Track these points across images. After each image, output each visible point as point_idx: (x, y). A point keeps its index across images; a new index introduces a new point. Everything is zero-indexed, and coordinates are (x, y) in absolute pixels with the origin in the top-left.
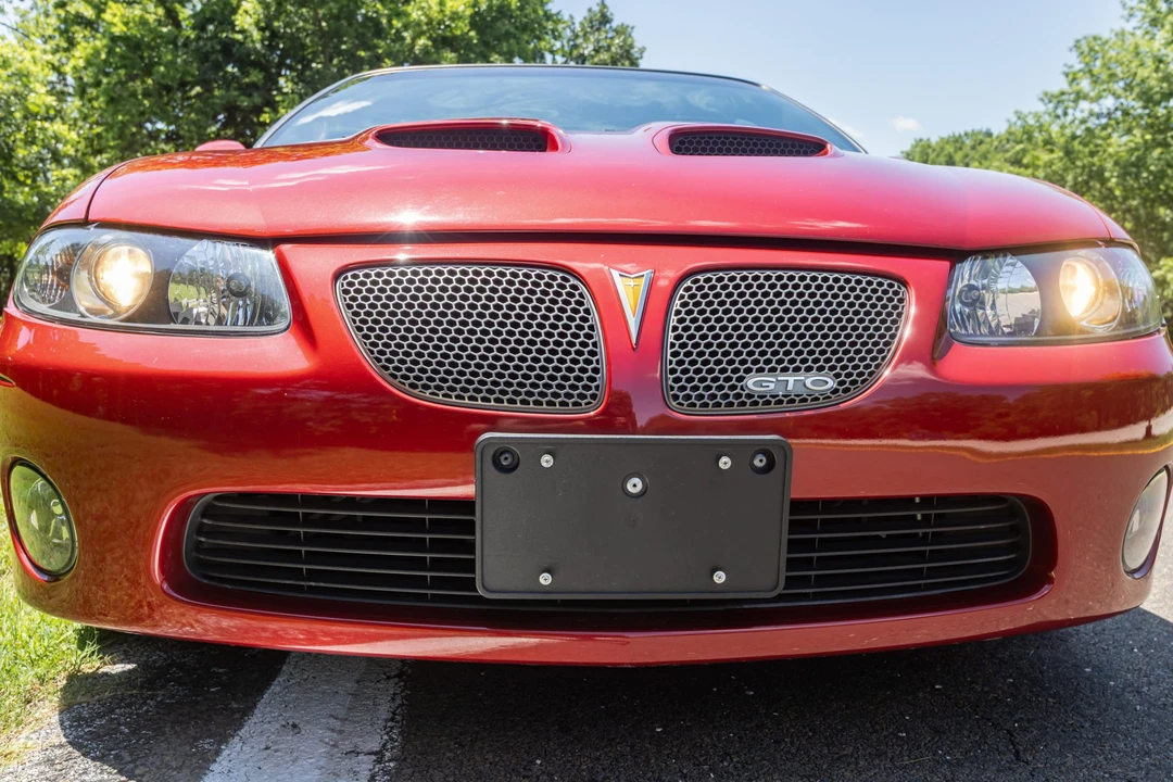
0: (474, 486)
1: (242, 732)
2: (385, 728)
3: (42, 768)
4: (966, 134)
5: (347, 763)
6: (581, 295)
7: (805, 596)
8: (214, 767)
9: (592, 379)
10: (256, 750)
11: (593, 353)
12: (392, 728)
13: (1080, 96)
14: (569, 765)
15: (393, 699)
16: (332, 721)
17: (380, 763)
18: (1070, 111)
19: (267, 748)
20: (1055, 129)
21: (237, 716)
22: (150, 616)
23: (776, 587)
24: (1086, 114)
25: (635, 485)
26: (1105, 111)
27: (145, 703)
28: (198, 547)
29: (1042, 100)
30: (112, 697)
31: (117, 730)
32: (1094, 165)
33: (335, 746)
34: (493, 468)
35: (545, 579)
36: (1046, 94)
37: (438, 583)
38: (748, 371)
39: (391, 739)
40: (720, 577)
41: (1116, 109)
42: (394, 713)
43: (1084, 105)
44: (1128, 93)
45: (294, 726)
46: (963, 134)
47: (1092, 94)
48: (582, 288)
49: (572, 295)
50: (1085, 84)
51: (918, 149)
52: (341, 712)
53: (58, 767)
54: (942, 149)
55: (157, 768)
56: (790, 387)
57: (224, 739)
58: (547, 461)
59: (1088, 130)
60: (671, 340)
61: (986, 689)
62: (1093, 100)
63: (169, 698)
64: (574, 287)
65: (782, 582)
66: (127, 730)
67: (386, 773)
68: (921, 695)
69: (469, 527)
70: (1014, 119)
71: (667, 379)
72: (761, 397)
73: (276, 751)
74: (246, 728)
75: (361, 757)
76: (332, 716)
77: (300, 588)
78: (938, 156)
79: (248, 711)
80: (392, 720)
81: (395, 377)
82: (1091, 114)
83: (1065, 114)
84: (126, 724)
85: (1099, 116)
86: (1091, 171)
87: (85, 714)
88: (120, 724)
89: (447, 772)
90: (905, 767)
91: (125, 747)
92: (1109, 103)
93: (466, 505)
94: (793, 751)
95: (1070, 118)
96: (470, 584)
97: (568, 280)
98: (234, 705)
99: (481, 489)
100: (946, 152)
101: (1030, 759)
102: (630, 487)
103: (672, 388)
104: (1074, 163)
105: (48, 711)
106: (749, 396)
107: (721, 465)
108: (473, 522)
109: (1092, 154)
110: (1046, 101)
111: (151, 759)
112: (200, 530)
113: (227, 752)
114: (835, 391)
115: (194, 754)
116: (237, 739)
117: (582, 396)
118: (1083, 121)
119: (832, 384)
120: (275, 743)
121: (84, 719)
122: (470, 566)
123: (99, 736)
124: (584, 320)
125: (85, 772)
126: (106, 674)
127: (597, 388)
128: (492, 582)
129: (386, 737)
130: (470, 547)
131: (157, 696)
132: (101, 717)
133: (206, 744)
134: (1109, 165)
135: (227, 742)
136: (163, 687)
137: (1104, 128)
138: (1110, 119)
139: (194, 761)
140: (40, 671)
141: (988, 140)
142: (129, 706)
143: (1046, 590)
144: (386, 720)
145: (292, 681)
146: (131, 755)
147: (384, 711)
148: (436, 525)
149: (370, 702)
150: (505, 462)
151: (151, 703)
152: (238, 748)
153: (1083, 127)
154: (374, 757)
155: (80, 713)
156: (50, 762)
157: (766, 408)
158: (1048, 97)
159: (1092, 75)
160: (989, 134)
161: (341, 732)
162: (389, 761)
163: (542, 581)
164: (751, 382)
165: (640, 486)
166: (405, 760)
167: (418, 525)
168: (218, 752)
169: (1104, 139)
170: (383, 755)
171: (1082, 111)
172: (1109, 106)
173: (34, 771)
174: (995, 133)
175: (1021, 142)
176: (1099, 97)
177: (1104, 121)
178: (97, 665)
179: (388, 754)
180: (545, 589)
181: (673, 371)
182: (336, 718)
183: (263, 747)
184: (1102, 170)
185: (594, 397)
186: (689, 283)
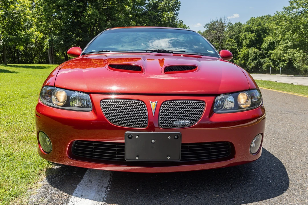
0: (124, 140)
1: (81, 182)
2: (108, 182)
3: (44, 189)
4: (264, 16)
5: (101, 189)
6: (144, 106)
7: (187, 160)
8: (76, 189)
9: (146, 122)
10: (84, 186)
11: (146, 117)
12: (110, 182)
13: (294, 8)
14: (143, 190)
15: (110, 175)
16: (98, 180)
17: (107, 189)
18: (291, 12)
19: (86, 186)
20: (287, 16)
21: (80, 179)
22: (63, 160)
23: (179, 159)
24: (295, 12)
25: (153, 141)
26: (300, 11)
27: (62, 176)
28: (74, 149)
29: (284, 9)
30: (55, 174)
31: (57, 181)
32: (297, 25)
33: (99, 185)
34: (128, 138)
35: (137, 158)
36: (284, 7)
37: (118, 157)
38: (174, 120)
39: (110, 184)
40: (169, 158)
41: (303, 11)
42: (110, 179)
43: (295, 10)
44: (306, 7)
45: (91, 181)
46: (263, 16)
47: (297, 7)
48: (145, 105)
49: (143, 106)
50: (295, 5)
51: (252, 20)
52: (100, 178)
53: (47, 189)
54: (258, 20)
55: (65, 190)
56: (182, 123)
57: (77, 184)
58: (137, 137)
59: (295, 16)
60: (160, 115)
61: (230, 175)
62: (297, 9)
63: (66, 174)
64: (143, 104)
65: (180, 157)
66: (59, 181)
67: (108, 191)
68: (216, 176)
69: (123, 147)
70: (276, 13)
71: (159, 122)
72: (176, 125)
73: (88, 186)
74: (82, 181)
75: (104, 188)
76: (98, 179)
77: (93, 157)
78: (257, 22)
79: (82, 178)
80: (110, 180)
81: (111, 121)
82: (296, 12)
83: (290, 12)
84: (58, 180)
85: (298, 13)
86: (297, 26)
87: (50, 178)
88: (57, 180)
89: (120, 191)
90: (208, 192)
91: (59, 185)
92: (301, 9)
93: (123, 144)
94: (187, 188)
95: (291, 13)
96: (124, 157)
97: (142, 103)
98: (79, 176)
99: (126, 141)
100: (259, 21)
101: (233, 190)
102: (152, 141)
103: (160, 124)
104: (292, 25)
105: (43, 177)
106: (174, 125)
107: (169, 138)
108: (124, 150)
109: (297, 22)
110: (285, 9)
111: (64, 188)
112: (75, 146)
113: (78, 186)
114: (190, 124)
115: (72, 187)
116: (80, 183)
117: (144, 125)
118: (294, 14)
119: (189, 122)
120: (87, 185)
121: (50, 179)
122: (124, 154)
123: (53, 183)
124: (145, 111)
125: (52, 190)
126: (54, 169)
127: (147, 124)
128: (128, 158)
129: (108, 184)
130: (124, 151)
131: (64, 174)
132: (53, 178)
133: (74, 185)
134: (301, 26)
135: (78, 184)
136: (65, 172)
137: (300, 15)
138: (301, 13)
139: (72, 188)
140: (40, 168)
141: (270, 18)
142: (58, 176)
143: (233, 158)
144: (109, 180)
145: (90, 171)
146: (60, 187)
147: (108, 178)
148: (118, 147)
149: (106, 176)
150: (130, 137)
151: (63, 175)
152: (80, 186)
153: (294, 15)
154: (106, 188)
155: (49, 178)
156: (45, 188)
157: (178, 127)
158: (285, 8)
159: (297, 3)
160: (270, 16)
161: (100, 182)
162: (109, 189)
163: (136, 158)
164: (174, 122)
165: (154, 141)
166: (112, 189)
167: (115, 147)
168: (77, 186)
169: (300, 19)
170: (108, 188)
171: (294, 12)
172: (301, 10)
173: (42, 190)
174: (272, 16)
175: (278, 19)
176: (298, 8)
177: (300, 14)
178: (52, 166)
179: (109, 187)
180: (137, 160)
181: (160, 121)
182: (99, 179)
183: (85, 185)
184: (299, 27)
185: (146, 125)
186: (164, 104)
